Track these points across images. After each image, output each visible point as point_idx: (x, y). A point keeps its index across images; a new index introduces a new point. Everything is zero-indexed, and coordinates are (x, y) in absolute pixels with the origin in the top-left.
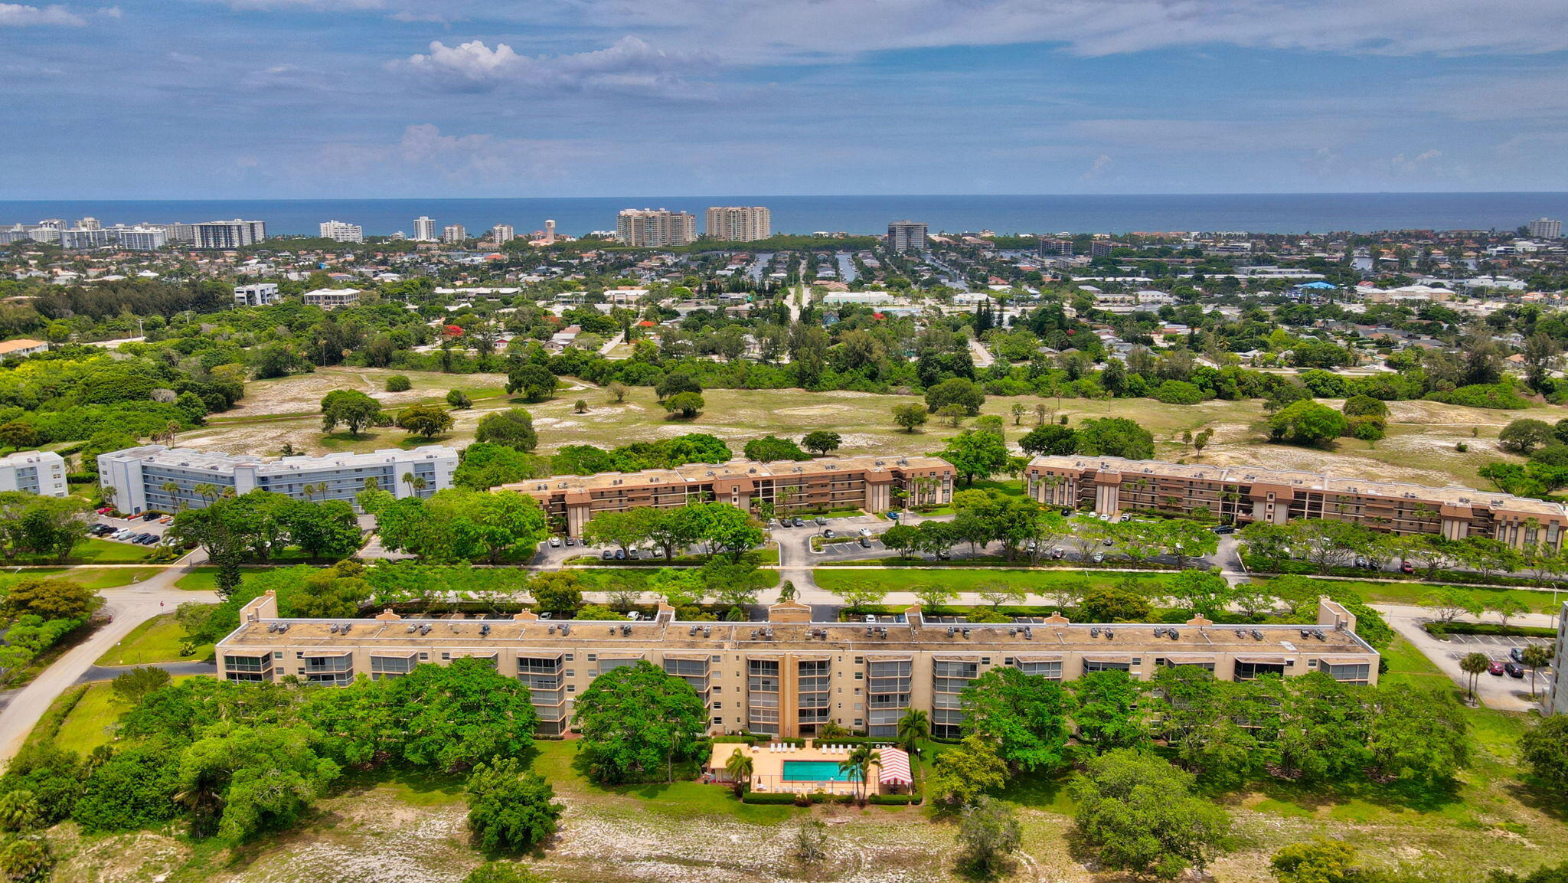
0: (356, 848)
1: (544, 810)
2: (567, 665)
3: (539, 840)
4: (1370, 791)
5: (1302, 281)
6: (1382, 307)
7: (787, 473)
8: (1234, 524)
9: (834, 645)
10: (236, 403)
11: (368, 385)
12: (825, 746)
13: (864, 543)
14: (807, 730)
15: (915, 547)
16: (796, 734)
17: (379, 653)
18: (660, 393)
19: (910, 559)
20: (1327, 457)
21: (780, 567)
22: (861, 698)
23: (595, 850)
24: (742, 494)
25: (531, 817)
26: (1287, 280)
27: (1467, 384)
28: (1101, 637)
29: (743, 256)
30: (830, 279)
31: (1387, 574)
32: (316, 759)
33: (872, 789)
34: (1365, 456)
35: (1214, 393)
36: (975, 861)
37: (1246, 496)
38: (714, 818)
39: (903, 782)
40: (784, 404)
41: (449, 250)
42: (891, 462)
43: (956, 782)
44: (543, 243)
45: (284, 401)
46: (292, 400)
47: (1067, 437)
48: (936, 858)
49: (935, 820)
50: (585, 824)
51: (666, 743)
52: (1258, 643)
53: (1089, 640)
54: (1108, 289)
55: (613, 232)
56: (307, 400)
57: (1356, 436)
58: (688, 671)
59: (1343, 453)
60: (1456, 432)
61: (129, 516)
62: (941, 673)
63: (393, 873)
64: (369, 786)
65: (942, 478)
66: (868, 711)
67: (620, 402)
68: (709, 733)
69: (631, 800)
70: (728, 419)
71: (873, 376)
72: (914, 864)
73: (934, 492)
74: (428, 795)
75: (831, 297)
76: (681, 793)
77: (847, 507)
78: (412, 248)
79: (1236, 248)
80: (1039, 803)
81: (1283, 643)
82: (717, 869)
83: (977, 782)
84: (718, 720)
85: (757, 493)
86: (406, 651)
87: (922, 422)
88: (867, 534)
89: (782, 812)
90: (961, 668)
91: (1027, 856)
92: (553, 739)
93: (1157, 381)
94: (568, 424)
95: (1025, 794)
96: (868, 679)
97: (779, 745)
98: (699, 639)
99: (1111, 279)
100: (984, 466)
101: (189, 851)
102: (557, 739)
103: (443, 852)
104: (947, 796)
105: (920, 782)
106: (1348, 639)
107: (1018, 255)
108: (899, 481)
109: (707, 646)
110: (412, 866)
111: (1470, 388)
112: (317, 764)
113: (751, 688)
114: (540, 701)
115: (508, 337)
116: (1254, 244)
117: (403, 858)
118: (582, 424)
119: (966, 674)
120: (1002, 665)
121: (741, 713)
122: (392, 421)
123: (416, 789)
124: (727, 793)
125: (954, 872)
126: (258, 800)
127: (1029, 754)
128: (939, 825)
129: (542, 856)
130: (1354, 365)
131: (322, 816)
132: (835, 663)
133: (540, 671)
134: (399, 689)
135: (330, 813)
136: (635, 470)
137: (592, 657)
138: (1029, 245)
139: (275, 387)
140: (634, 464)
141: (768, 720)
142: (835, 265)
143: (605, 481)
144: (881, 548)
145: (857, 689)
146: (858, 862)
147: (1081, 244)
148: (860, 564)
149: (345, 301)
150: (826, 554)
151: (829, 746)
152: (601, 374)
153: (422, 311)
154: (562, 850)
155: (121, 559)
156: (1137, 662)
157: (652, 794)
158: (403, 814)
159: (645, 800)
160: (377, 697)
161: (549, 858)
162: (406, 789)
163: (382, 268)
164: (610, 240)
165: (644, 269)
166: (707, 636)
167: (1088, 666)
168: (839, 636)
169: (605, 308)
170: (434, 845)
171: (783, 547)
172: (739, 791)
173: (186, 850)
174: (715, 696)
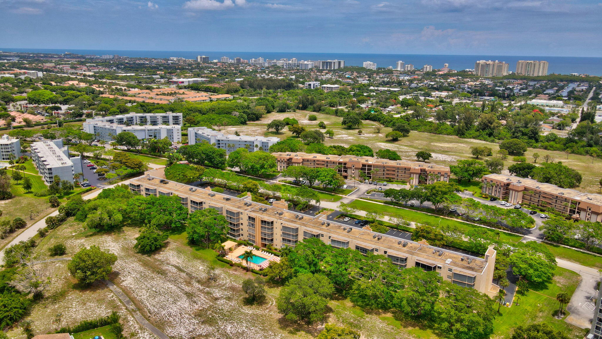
2: (204, 205)
16: (260, 246)
21: (346, 196)
22: (282, 238)
29: (520, 82)
37: (578, 207)
38: (204, 260)
44: (441, 73)
52: (438, 257)
58: (231, 215)
63: (113, 248)
65: (443, 175)
69: (191, 250)
71: (491, 134)
76: (206, 252)
77: (402, 180)
82: (184, 274)
89: (224, 265)
91: (274, 302)
97: (251, 247)
106: (483, 266)
108: (425, 174)
110: (119, 248)
113: (249, 226)
121: (248, 234)
132: (275, 224)
133: (195, 205)
141: (253, 238)
145: (281, 235)
146: (224, 285)
148: (375, 201)
149: (333, 89)
150: (368, 195)
151: (264, 252)
154: (157, 256)
156: (377, 250)
159: (195, 251)
167: (356, 247)
171: (358, 190)
174: (241, 226)
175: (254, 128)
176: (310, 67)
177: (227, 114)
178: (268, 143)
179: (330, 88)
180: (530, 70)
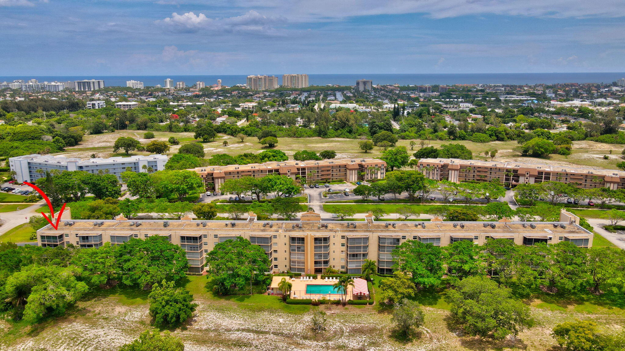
0: (94, 325)
1: (187, 306)
2: (204, 240)
3: (184, 321)
4: (593, 299)
5: (527, 100)
6: (562, 108)
7: (312, 165)
8: (511, 186)
9: (331, 230)
10: (79, 143)
11: (136, 136)
12: (327, 278)
13: (346, 194)
14: (318, 271)
15: (369, 194)
16: (313, 273)
17: (114, 234)
18: (260, 139)
19: (367, 200)
20: (547, 161)
21: (308, 204)
22: (344, 255)
23: (212, 326)
24: (292, 174)
25: (180, 309)
26: (521, 100)
27: (604, 134)
28: (458, 227)
29: (297, 93)
30: (333, 100)
31: (582, 206)
32: (76, 282)
33: (349, 297)
34: (564, 161)
35: (496, 138)
36: (401, 331)
37: (516, 174)
38: (272, 311)
39: (364, 294)
40: (312, 142)
41: (178, 91)
42: (358, 161)
43: (391, 293)
44: (216, 89)
45: (100, 142)
46: (103, 142)
47: (435, 152)
48: (381, 330)
49: (380, 312)
50: (208, 314)
51: (249, 276)
52: (534, 230)
53: (453, 229)
54: (446, 103)
55: (245, 85)
56: (110, 142)
57: (559, 154)
58: (261, 243)
59: (554, 160)
60: (601, 152)
61: (22, 184)
62: (382, 243)
63: (109, 337)
64: (105, 297)
65: (380, 167)
66: (347, 261)
67: (242, 142)
68: (272, 272)
69: (232, 303)
70: (288, 148)
71: (350, 132)
72: (370, 333)
73: (377, 174)
74: (134, 300)
75: (333, 106)
76: (257, 299)
77: (338, 180)
78: (164, 90)
79: (498, 90)
80: (430, 304)
81: (545, 230)
82: (272, 335)
83: (401, 293)
84: (276, 266)
85: (298, 173)
86: (127, 233)
87: (371, 149)
88: (347, 190)
89: (305, 308)
90: (392, 241)
91: (426, 329)
92: (197, 275)
93: (471, 133)
94: (219, 150)
95: (423, 300)
96: (347, 246)
97: (305, 277)
98: (267, 228)
99: (448, 100)
100: (399, 163)
101: (11, 326)
102: (199, 275)
103: (136, 327)
104: (386, 301)
105: (373, 294)
106: (576, 228)
107: (409, 93)
108: (361, 168)
109: (271, 231)
110: (119, 334)
111: (605, 135)
112: (76, 284)
113: (292, 250)
114: (191, 257)
115: (197, 119)
116: (505, 89)
117: (116, 330)
118: (226, 150)
119: (394, 244)
120: (411, 239)
121: (287, 263)
122: (144, 149)
123: (128, 298)
124: (279, 300)
125: (390, 337)
126: (42, 301)
127: (426, 280)
128: (382, 314)
129: (186, 329)
130: (553, 129)
131: (80, 310)
132: (332, 239)
133: (191, 242)
134: (121, 249)
135: (84, 309)
136: (245, 164)
137: (216, 236)
138: (414, 89)
139: (97, 137)
140: (245, 162)
141: (300, 266)
142: (335, 96)
143: (231, 168)
144: (353, 196)
145: (342, 251)
146: (342, 332)
147: (435, 88)
148: (344, 202)
149: (132, 107)
150: (329, 199)
151: (329, 278)
152: (235, 132)
153: (163, 110)
154: (196, 326)
155: (14, 201)
156: (476, 238)
157: (242, 300)
158: (119, 309)
159: (239, 303)
160: (109, 253)
161: (189, 330)
162: (123, 297)
163: (150, 97)
164: (244, 88)
165: (257, 97)
166: (271, 227)
167: (452, 240)
168: (334, 227)
169: (239, 109)
170: (132, 324)
171: (310, 196)
172: (285, 299)
173: (9, 326)
174: (274, 255)
175: (76, 154)
176: (61, 88)
177: (33, 139)
178: (156, 162)
179: (127, 105)
180: (296, 83)
